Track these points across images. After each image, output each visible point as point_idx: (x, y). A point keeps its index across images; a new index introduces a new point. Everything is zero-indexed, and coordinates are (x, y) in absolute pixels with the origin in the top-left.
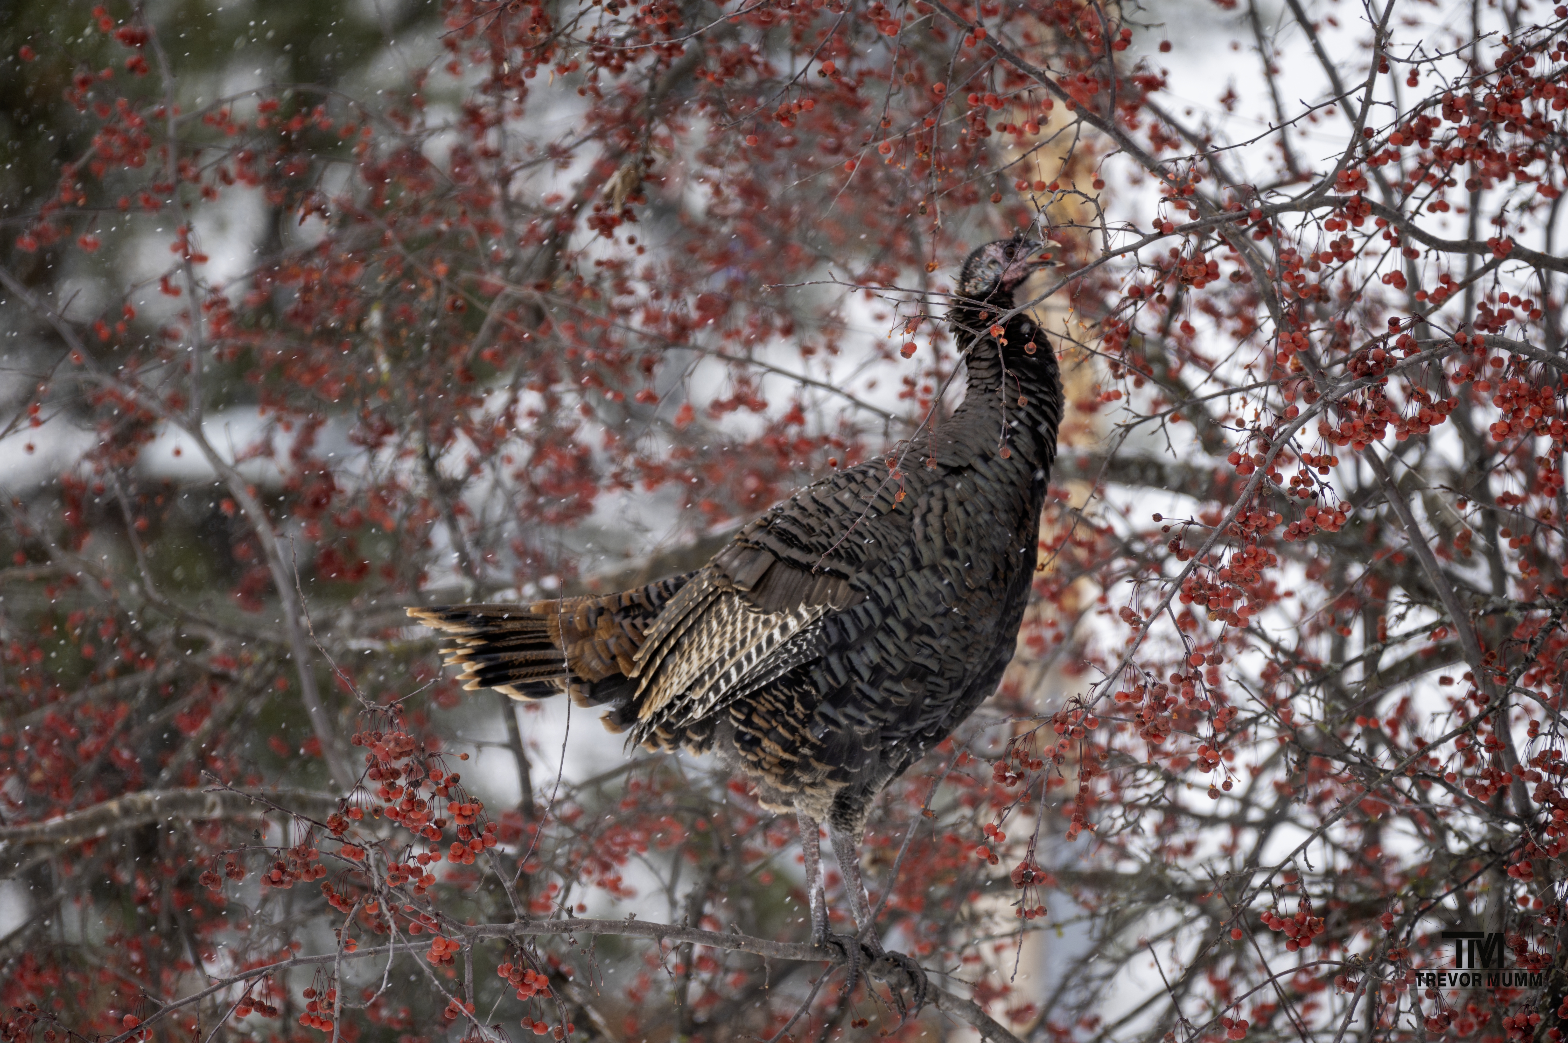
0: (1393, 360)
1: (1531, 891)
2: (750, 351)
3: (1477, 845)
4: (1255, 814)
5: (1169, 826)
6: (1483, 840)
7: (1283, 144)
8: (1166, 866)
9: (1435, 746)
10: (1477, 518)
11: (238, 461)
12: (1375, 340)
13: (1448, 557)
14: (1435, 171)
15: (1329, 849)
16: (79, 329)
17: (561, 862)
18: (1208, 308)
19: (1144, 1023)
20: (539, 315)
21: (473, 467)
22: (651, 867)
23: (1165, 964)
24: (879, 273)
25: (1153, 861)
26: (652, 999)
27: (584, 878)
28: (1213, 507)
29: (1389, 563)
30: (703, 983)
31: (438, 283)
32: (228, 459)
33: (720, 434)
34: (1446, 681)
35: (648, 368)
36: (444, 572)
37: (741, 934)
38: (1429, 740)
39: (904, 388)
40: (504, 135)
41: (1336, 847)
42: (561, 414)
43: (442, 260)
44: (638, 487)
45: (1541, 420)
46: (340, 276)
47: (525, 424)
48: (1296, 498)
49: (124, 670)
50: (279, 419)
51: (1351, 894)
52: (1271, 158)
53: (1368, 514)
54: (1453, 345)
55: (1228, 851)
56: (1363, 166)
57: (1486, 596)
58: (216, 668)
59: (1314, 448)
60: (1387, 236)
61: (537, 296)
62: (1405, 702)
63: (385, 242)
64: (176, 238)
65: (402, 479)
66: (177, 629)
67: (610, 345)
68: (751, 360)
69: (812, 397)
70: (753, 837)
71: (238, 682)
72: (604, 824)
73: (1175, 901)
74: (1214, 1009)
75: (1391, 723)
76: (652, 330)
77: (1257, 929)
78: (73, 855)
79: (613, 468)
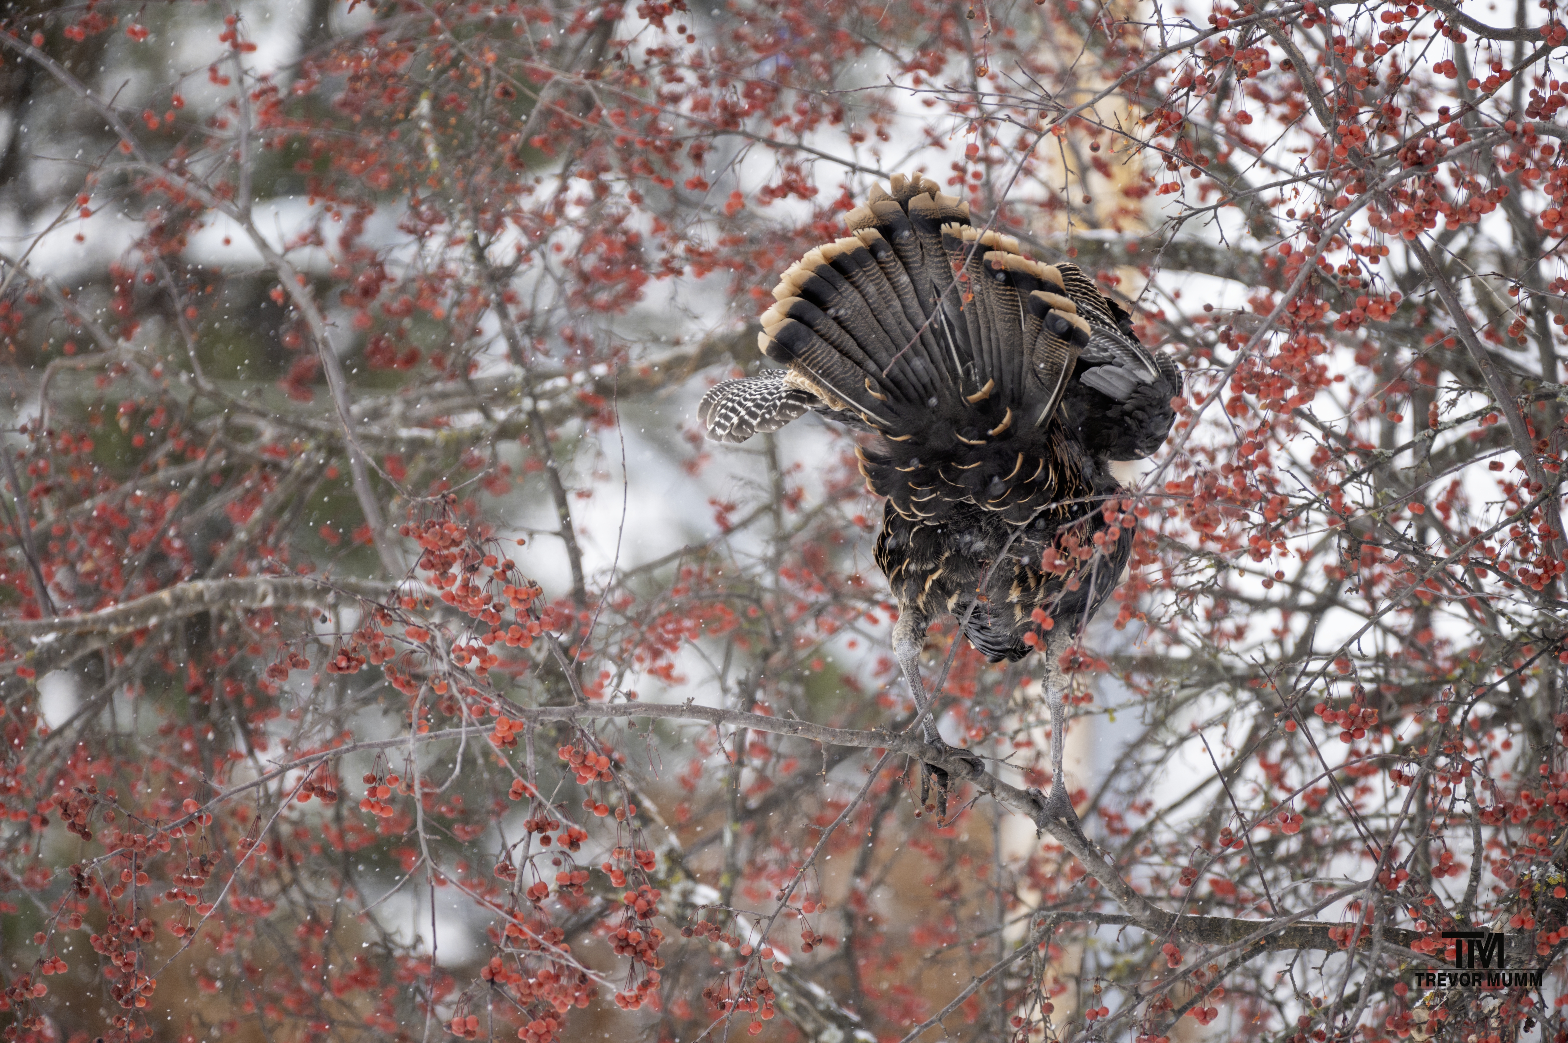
0: (1444, 148)
2: (800, 137)
3: (1529, 629)
4: (1306, 599)
5: (1219, 611)
6: (1535, 624)
8: (1218, 650)
9: (1489, 535)
10: (1528, 304)
11: (287, 250)
12: (1426, 129)
13: (1499, 341)
15: (1379, 633)
16: (127, 118)
17: (614, 650)
18: (1257, 94)
19: (1195, 809)
20: (588, 104)
21: (523, 256)
22: (703, 656)
23: (1217, 748)
24: (925, 60)
25: (1205, 646)
26: (703, 786)
27: (637, 666)
28: (1263, 292)
29: (1440, 348)
30: (755, 769)
31: (487, 71)
32: (278, 248)
33: (771, 220)
34: (1496, 466)
35: (697, 156)
36: (494, 361)
37: (798, 719)
38: (1483, 529)
39: (953, 174)
41: (1387, 630)
42: (610, 200)
43: (491, 49)
44: (688, 274)
46: (387, 65)
47: (574, 212)
49: (176, 459)
50: (328, 209)
51: (1403, 678)
53: (1418, 297)
54: (1503, 132)
55: (1279, 636)
57: (1538, 379)
58: (266, 457)
59: (1364, 238)
61: (588, 85)
62: (1456, 484)
63: (434, 30)
64: (223, 29)
65: (452, 266)
66: (227, 418)
67: (659, 132)
68: (800, 147)
69: (861, 183)
70: (804, 624)
71: (288, 471)
72: (655, 612)
73: (1226, 686)
74: (1266, 794)
75: (1441, 507)
76: (701, 116)
77: (1307, 713)
78: (124, 645)
79: (663, 255)
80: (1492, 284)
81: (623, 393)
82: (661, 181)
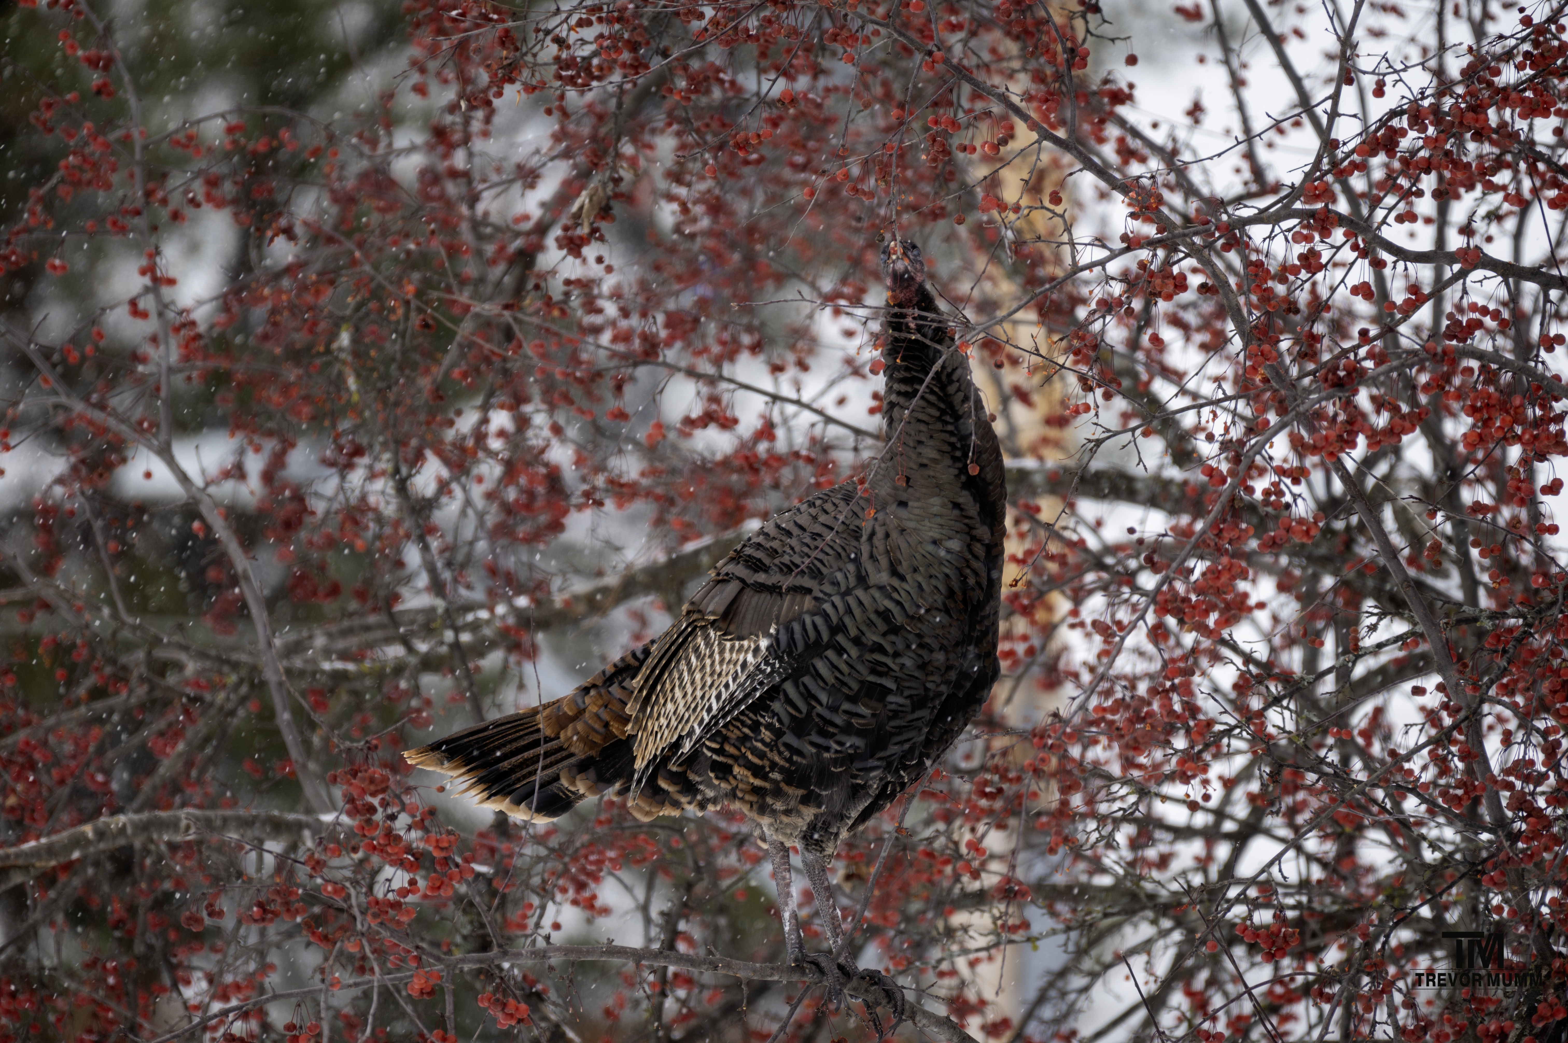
0: (1364, 370)
1: (1506, 901)
2: (720, 368)
3: (1451, 854)
4: (1229, 826)
5: (1143, 839)
6: (1457, 850)
7: (1250, 156)
8: (1141, 878)
9: (1408, 757)
10: (1448, 528)
11: (207, 484)
12: (1345, 352)
13: (1420, 568)
14: (1403, 182)
15: (1302, 860)
16: (48, 353)
17: (536, 881)
18: (1176, 321)
20: (509, 335)
21: (443, 487)
22: (625, 886)
23: (1141, 977)
24: (846, 290)
25: (1127, 874)
26: (628, 1016)
27: (559, 897)
28: (1185, 520)
29: (1361, 574)
30: (678, 1000)
31: (407, 303)
32: (199, 481)
34: (1418, 691)
35: (618, 387)
36: (416, 594)
37: (718, 955)
38: (1402, 752)
39: (873, 403)
40: (470, 155)
41: (1310, 858)
42: (530, 433)
43: (411, 280)
44: (609, 505)
45: (1512, 429)
46: (309, 298)
47: (495, 444)
48: (1270, 509)
49: (97, 693)
50: (249, 442)
51: (1327, 904)
52: (1238, 171)
53: (1339, 525)
54: (1423, 355)
55: (1203, 863)
56: (1329, 178)
57: (1459, 605)
58: (191, 691)
59: (1285, 460)
60: (1355, 247)
61: (508, 316)
62: (1379, 712)
63: (354, 263)
64: (144, 262)
65: (372, 500)
66: (149, 653)
67: (579, 363)
68: (721, 378)
69: (782, 413)
70: (727, 854)
71: (211, 705)
72: (578, 844)
73: (1150, 914)
74: (1190, 1022)
75: (1364, 734)
76: (621, 347)
77: (1232, 941)
78: (48, 879)
79: (585, 487)
80: (1414, 509)
81: (544, 624)
82: (582, 412)
